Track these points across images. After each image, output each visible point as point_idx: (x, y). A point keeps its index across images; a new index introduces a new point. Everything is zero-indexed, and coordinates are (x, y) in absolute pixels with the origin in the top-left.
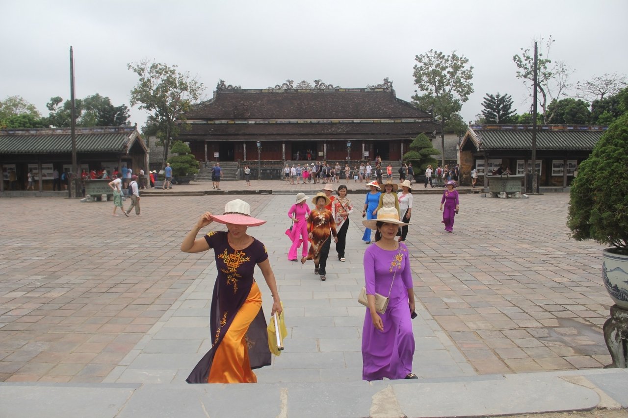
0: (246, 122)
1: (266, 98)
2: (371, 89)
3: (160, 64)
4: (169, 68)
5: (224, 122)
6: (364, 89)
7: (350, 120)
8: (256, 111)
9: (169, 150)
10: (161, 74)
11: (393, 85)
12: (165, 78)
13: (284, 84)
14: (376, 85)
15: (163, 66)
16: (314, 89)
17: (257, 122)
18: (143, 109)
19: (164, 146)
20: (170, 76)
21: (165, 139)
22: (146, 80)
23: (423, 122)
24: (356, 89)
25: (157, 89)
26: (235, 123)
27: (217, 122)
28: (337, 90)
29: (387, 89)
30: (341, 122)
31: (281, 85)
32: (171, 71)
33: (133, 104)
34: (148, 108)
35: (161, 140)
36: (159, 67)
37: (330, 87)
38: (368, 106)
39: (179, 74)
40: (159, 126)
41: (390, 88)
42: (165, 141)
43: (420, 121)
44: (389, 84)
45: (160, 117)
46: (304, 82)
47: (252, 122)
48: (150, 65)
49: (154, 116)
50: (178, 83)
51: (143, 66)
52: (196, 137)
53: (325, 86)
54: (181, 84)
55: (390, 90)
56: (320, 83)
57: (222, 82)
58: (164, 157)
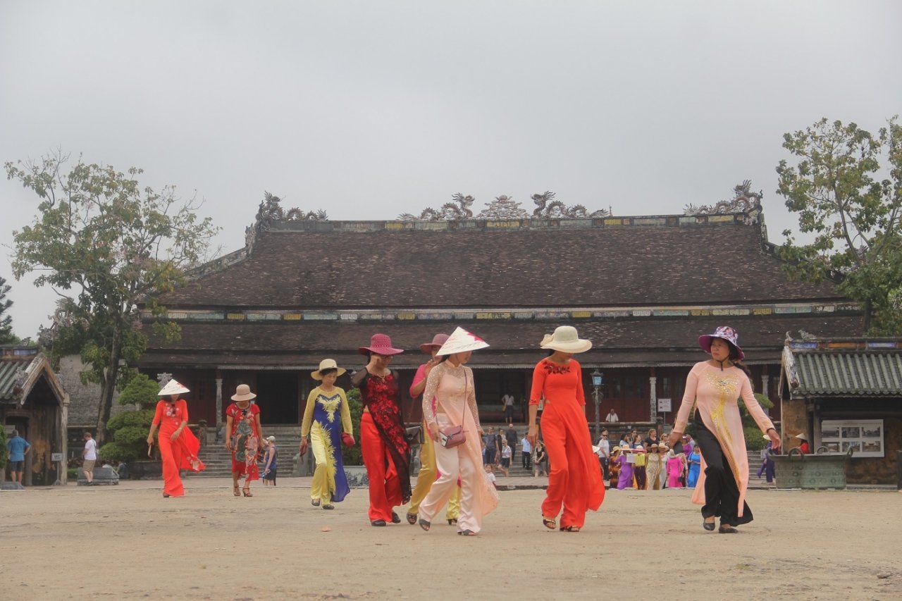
0: (334, 317)
1: (393, 249)
2: (698, 216)
3: (95, 166)
4: (120, 175)
5: (272, 315)
6: (676, 218)
7: (623, 311)
8: (364, 285)
9: (116, 393)
10: (97, 192)
11: (762, 203)
12: (110, 204)
13: (448, 206)
14: (712, 203)
15: (103, 173)
16: (533, 220)
17: (364, 317)
18: (46, 283)
19: (103, 385)
20: (123, 197)
21: (107, 364)
22: (56, 207)
23: (837, 313)
24: (652, 217)
25: (87, 232)
26: (302, 318)
27: (253, 316)
28: (598, 221)
29: (746, 215)
30: (597, 315)
31: (438, 208)
32: (125, 184)
33: (19, 271)
34: (63, 280)
35: (96, 366)
36: (93, 173)
37: (578, 213)
38: (680, 267)
39: (148, 190)
40: (91, 331)
41: (756, 212)
42: (106, 370)
43: (829, 309)
44: (752, 200)
45: (93, 305)
46: (503, 200)
47: (349, 316)
48: (66, 169)
49: (77, 302)
50: (145, 214)
51: (49, 172)
52: (193, 358)
53: (562, 209)
54: (154, 217)
55: (753, 217)
56: (548, 203)
57: (273, 201)
58: (102, 412)
